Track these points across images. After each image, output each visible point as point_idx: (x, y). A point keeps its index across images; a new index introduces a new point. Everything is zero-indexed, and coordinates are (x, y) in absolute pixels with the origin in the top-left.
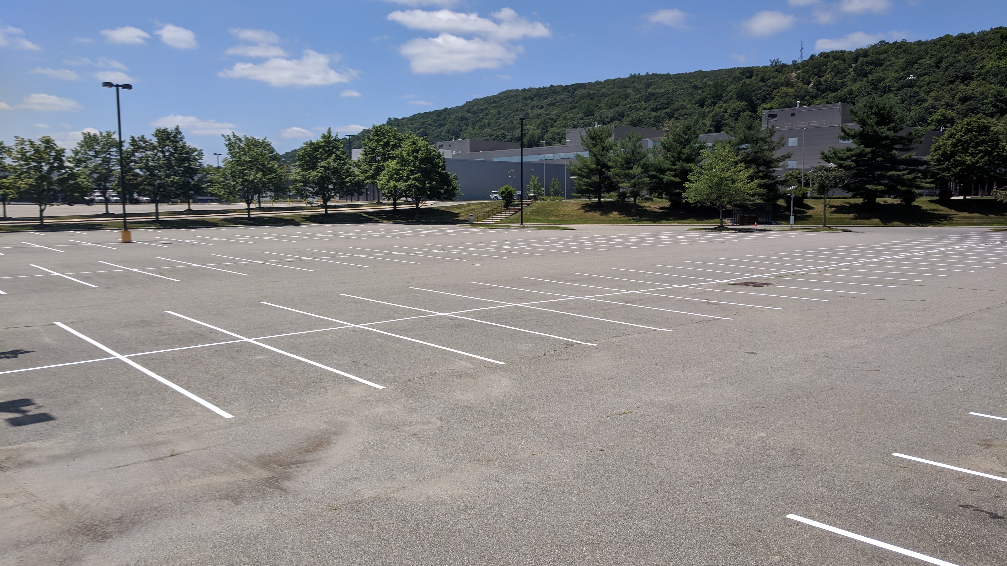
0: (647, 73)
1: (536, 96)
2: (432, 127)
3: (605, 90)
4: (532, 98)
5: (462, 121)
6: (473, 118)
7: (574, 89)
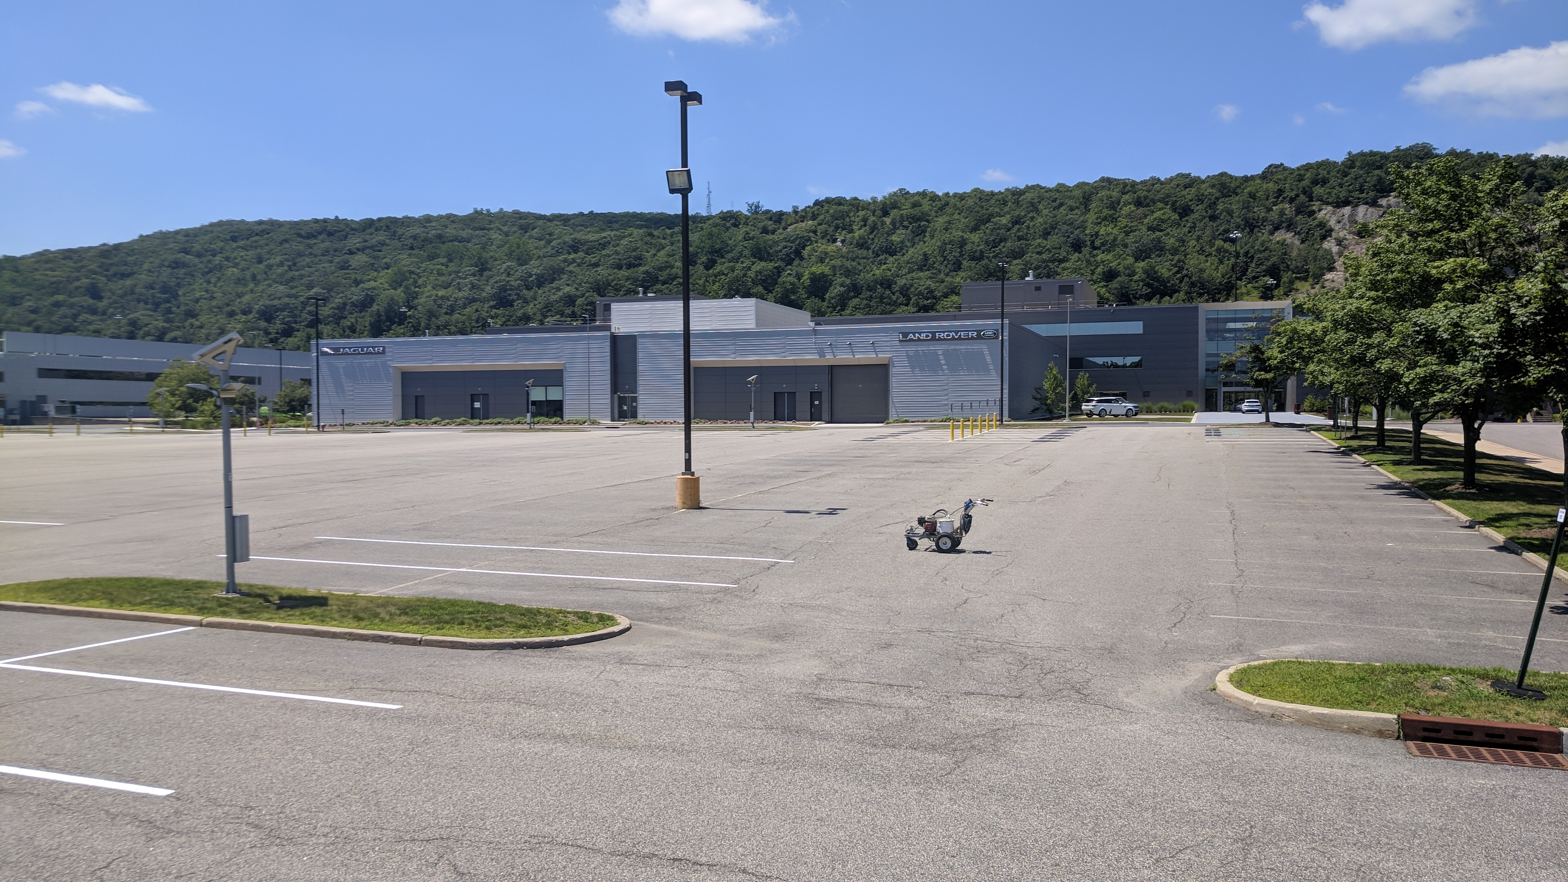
1: (320, 233)
2: (99, 277)
3: (451, 231)
4: (315, 237)
5: (177, 267)
6: (201, 266)
7: (387, 226)
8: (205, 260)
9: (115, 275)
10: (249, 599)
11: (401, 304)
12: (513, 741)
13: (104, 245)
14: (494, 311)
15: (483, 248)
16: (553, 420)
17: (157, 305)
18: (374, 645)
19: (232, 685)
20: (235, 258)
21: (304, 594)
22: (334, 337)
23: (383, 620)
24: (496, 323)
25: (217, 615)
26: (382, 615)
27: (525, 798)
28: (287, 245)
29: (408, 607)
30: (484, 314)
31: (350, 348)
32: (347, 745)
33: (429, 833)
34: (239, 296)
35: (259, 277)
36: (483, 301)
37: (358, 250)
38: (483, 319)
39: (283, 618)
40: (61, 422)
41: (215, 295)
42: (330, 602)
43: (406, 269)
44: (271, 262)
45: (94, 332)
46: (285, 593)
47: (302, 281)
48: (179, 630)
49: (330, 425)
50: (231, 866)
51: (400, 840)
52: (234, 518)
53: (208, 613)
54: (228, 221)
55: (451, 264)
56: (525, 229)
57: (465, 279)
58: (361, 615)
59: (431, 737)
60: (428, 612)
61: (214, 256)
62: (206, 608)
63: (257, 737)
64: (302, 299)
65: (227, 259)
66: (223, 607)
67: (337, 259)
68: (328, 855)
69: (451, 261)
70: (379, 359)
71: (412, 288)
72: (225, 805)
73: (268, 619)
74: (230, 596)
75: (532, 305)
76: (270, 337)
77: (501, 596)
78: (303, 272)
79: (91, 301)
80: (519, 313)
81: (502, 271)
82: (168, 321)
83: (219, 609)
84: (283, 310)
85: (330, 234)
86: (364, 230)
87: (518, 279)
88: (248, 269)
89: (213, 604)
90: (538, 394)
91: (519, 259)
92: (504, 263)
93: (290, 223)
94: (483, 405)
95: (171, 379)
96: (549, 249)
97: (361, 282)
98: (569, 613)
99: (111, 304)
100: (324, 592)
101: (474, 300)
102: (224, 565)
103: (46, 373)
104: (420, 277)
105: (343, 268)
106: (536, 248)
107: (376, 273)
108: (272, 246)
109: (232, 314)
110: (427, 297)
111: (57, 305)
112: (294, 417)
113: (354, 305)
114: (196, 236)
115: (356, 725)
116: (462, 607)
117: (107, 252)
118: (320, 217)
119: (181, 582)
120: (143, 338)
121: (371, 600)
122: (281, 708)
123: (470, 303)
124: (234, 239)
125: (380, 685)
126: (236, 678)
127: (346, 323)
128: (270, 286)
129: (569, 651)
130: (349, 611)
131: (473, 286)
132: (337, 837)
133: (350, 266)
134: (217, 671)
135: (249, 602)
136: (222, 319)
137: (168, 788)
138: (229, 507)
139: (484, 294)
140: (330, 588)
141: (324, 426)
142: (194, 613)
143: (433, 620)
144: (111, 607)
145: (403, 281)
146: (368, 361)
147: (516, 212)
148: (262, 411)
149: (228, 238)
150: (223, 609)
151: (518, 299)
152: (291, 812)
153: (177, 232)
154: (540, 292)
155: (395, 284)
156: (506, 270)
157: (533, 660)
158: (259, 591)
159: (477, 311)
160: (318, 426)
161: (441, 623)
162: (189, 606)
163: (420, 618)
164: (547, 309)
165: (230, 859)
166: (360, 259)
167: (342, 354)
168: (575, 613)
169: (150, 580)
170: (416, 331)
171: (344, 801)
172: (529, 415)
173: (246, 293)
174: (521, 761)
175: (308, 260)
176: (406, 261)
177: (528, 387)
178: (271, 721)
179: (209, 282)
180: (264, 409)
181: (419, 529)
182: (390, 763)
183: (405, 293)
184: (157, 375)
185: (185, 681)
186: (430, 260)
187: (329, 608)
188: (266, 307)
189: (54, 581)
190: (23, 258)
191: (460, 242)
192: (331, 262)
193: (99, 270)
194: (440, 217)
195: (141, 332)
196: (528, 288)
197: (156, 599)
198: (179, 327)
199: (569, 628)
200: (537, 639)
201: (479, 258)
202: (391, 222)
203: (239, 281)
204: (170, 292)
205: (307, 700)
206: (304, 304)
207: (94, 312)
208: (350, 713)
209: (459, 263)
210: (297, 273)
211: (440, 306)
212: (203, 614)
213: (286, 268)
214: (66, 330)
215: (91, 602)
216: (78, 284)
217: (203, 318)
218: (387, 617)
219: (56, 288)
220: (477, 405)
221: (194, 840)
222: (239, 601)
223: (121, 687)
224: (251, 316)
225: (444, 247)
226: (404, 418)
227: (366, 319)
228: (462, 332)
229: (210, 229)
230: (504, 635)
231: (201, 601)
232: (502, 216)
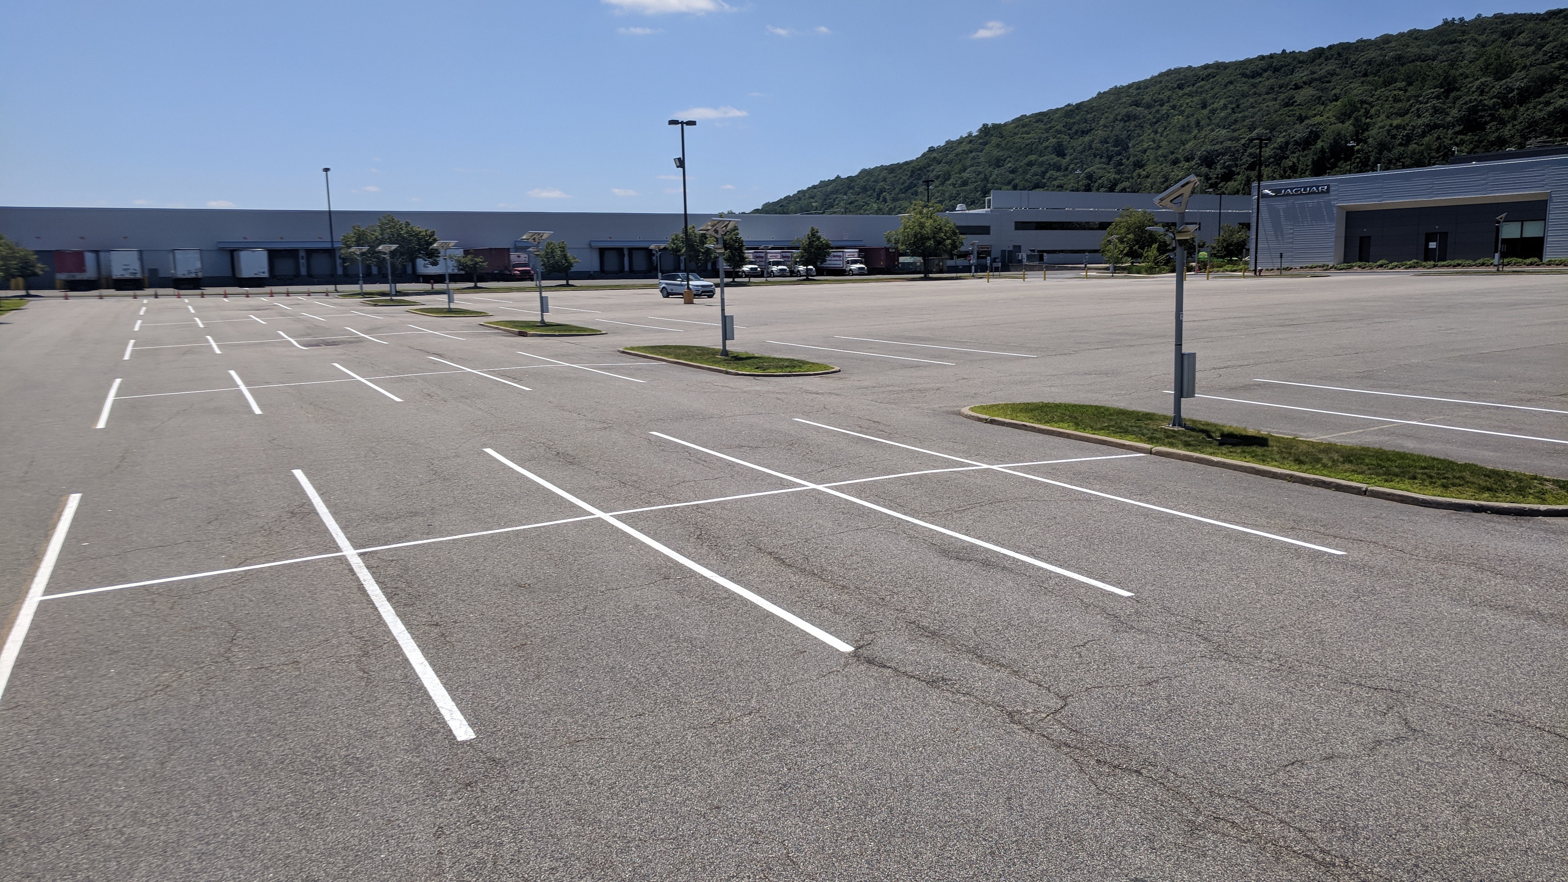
0: (1284, 51)
1: (1265, 70)
2: (1063, 136)
3: (1413, 50)
4: (1260, 75)
5: (1129, 120)
6: (1150, 116)
7: (1339, 54)
8: (1154, 110)
9: (1076, 133)
10: (1193, 433)
11: (1349, 138)
12: (1475, 608)
13: (1069, 105)
14: (1460, 137)
15: (1452, 66)
16: (1529, 261)
17: (1110, 158)
18: (1316, 490)
19: (1180, 510)
20: (1181, 106)
21: (1244, 433)
22: (1274, 179)
23: (1325, 466)
24: (1462, 151)
25: (1165, 445)
26: (1325, 461)
27: (1489, 669)
28: (1231, 87)
29: (1352, 455)
30: (1447, 142)
31: (1292, 189)
32: (1290, 582)
33: (1377, 682)
34: (1183, 143)
35: (1202, 123)
36: (1446, 127)
37: (1305, 83)
38: (1445, 147)
39: (1225, 454)
40: (1031, 268)
41: (1161, 144)
42: (1271, 443)
43: (1357, 99)
44: (1215, 106)
45: (1058, 187)
46: (1226, 430)
47: (1245, 123)
48: (1132, 455)
49: (1267, 270)
50: (1184, 668)
51: (1346, 682)
52: (1183, 355)
53: (1157, 442)
54: (1175, 69)
55: (1410, 88)
56: (1508, 35)
57: (1427, 103)
58: (1303, 458)
59: (1378, 588)
60: (1375, 462)
61: (1162, 105)
62: (1155, 438)
63: (1204, 560)
64: (1243, 141)
65: (1174, 107)
66: (1170, 438)
67: (1282, 96)
68: (1273, 679)
69: (1410, 84)
70: (1322, 199)
71: (1363, 119)
72: (1178, 615)
73: (1211, 454)
74: (1176, 429)
75: (1509, 126)
76: (1210, 182)
77: (1460, 454)
78: (1246, 113)
79: (1057, 159)
80: (1492, 137)
81: (1474, 89)
82: (1119, 172)
83: (1166, 440)
84: (1223, 154)
85: (1276, 70)
86: (1314, 60)
87: (1495, 97)
88: (1193, 115)
89: (1161, 435)
90: (1511, 231)
91: (1497, 73)
92: (1477, 79)
93: (1236, 63)
94: (1439, 246)
95: (1120, 227)
96: (1540, 55)
97: (1307, 118)
98: (1546, 480)
99: (1072, 160)
100: (1264, 432)
101: (1436, 126)
102: (1172, 400)
103: (1021, 226)
104: (1372, 107)
105: (1287, 105)
106: (1522, 56)
107: (1322, 107)
108: (1216, 90)
109: (1175, 162)
110: (1380, 128)
111: (1030, 164)
112: (1231, 262)
113: (1296, 143)
114: (1147, 87)
115: (1299, 564)
116: (1414, 461)
117: (1071, 111)
118: (1266, 53)
119: (1133, 412)
120: (1098, 190)
121: (1312, 445)
122: (1225, 536)
123: (1430, 131)
124: (1180, 87)
125: (1322, 530)
126: (1183, 504)
127: (1288, 163)
128: (1213, 130)
129: (1545, 523)
130: (1290, 453)
131: (1436, 110)
132: (1281, 665)
133: (1295, 102)
134: (1167, 496)
135: (1194, 437)
136: (1167, 168)
137: (1129, 591)
138: (1179, 345)
139: (1449, 119)
140: (1269, 429)
141: (1261, 271)
142: (1145, 442)
143: (1381, 471)
144: (1076, 430)
145: (1352, 112)
146: (1310, 202)
147: (1499, 17)
148: (1200, 256)
149: (1176, 86)
150: (1170, 440)
151: (1491, 121)
152: (1237, 633)
153: (1130, 86)
154: (1522, 109)
155: (1343, 117)
156: (1478, 88)
157: (1499, 527)
158: (1202, 427)
159: (1438, 138)
160: (1255, 271)
161: (1389, 476)
162: (1140, 435)
163: (1366, 468)
164: (1532, 127)
165: (1183, 663)
166: (1307, 92)
167: (1283, 195)
168: (1556, 482)
169: (1108, 409)
170: (1365, 166)
171: (1288, 634)
172: (1497, 255)
173: (1190, 140)
174: (1484, 630)
175: (1251, 100)
176: (1358, 90)
177: (1499, 222)
178: (1217, 548)
179: (1156, 132)
180: (1203, 254)
181: (1363, 377)
182: (1334, 606)
183: (1354, 125)
184: (1110, 224)
185: (1139, 501)
186: (1386, 86)
187: (1270, 449)
188: (1208, 153)
189: (1033, 403)
190: (1006, 124)
191: (1423, 61)
192: (1275, 99)
193: (1063, 129)
194: (1401, 35)
195: (1097, 185)
196: (1507, 106)
197: (1113, 426)
198: (1128, 178)
199: (1547, 496)
200: (1506, 505)
201: (1446, 78)
202: (1344, 49)
203: (1182, 129)
204: (1121, 144)
205: (1250, 533)
206: (1245, 147)
207: (1059, 169)
208: (1292, 551)
209: (1420, 85)
210: (1240, 115)
211: (1394, 137)
212: (1152, 443)
213: (1229, 111)
214: (1037, 186)
215: (1061, 424)
216: (1045, 144)
217: (1149, 168)
218: (1330, 464)
219: (1030, 149)
220: (1433, 245)
221: (1152, 640)
222: (1184, 434)
223: (1089, 499)
224: (1193, 163)
225: (1402, 70)
226: (1345, 261)
227: (1309, 158)
228: (1419, 164)
229: (1159, 79)
230: (1465, 496)
231: (1151, 431)
232: (1480, 23)
